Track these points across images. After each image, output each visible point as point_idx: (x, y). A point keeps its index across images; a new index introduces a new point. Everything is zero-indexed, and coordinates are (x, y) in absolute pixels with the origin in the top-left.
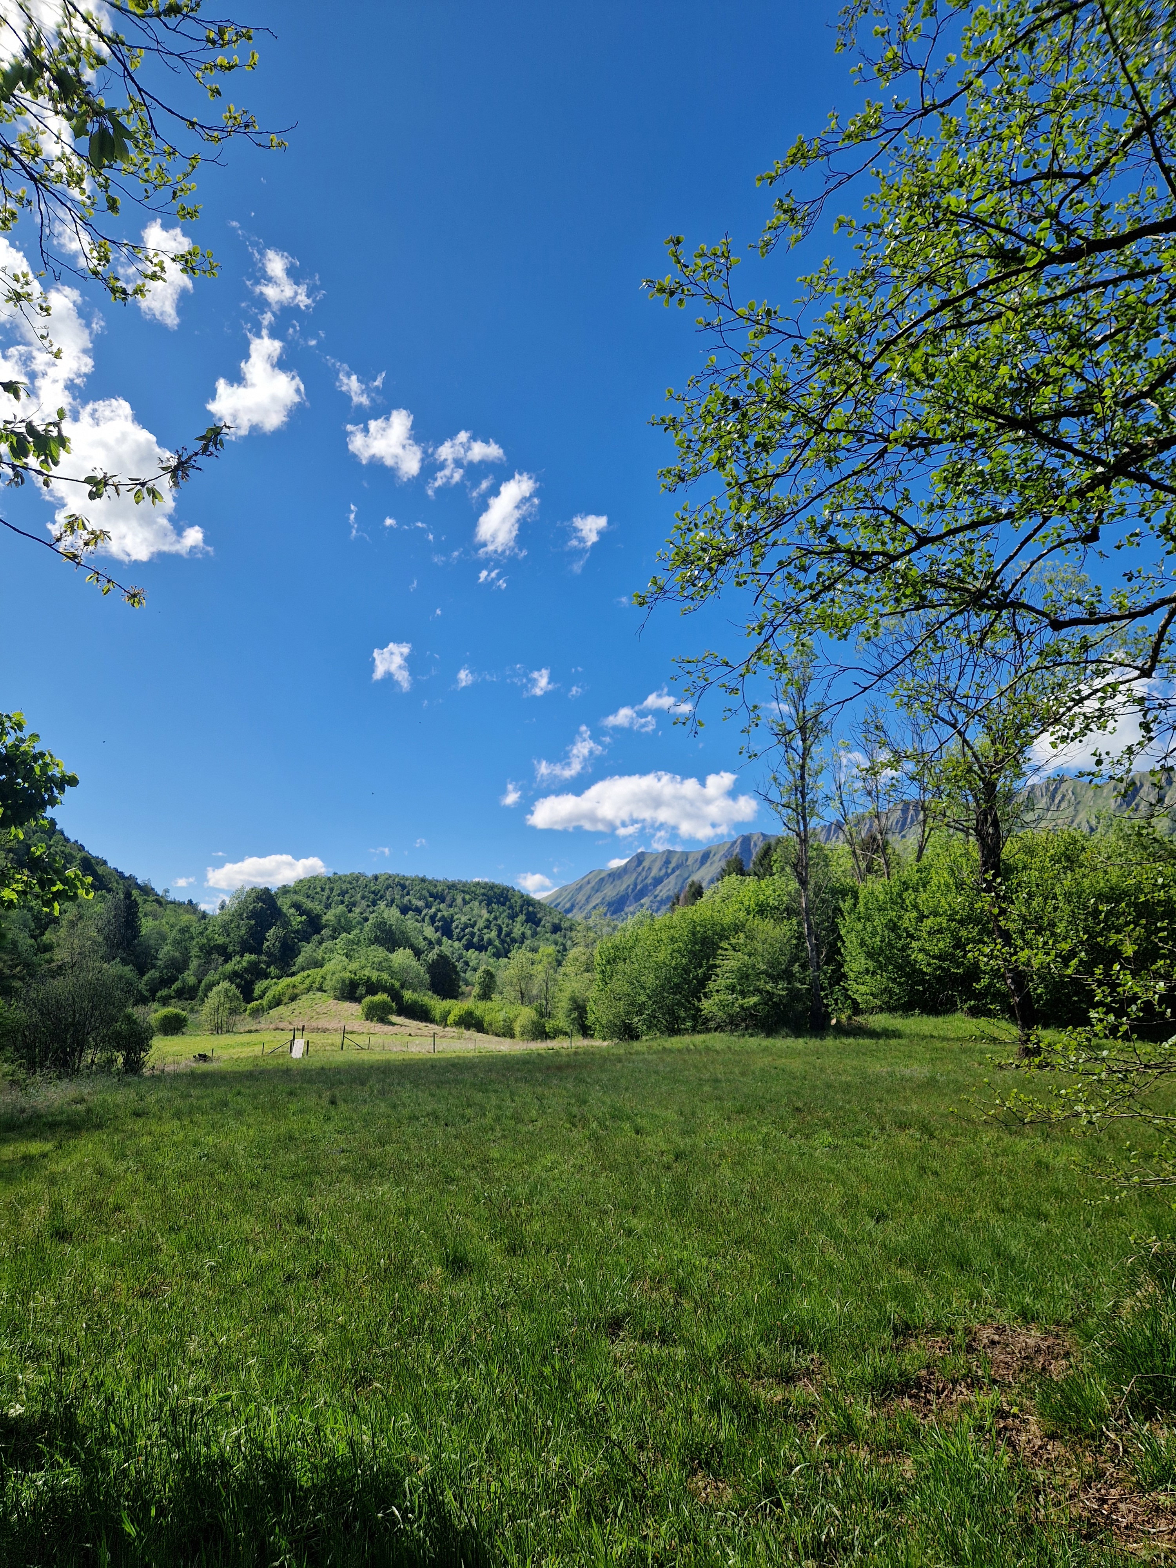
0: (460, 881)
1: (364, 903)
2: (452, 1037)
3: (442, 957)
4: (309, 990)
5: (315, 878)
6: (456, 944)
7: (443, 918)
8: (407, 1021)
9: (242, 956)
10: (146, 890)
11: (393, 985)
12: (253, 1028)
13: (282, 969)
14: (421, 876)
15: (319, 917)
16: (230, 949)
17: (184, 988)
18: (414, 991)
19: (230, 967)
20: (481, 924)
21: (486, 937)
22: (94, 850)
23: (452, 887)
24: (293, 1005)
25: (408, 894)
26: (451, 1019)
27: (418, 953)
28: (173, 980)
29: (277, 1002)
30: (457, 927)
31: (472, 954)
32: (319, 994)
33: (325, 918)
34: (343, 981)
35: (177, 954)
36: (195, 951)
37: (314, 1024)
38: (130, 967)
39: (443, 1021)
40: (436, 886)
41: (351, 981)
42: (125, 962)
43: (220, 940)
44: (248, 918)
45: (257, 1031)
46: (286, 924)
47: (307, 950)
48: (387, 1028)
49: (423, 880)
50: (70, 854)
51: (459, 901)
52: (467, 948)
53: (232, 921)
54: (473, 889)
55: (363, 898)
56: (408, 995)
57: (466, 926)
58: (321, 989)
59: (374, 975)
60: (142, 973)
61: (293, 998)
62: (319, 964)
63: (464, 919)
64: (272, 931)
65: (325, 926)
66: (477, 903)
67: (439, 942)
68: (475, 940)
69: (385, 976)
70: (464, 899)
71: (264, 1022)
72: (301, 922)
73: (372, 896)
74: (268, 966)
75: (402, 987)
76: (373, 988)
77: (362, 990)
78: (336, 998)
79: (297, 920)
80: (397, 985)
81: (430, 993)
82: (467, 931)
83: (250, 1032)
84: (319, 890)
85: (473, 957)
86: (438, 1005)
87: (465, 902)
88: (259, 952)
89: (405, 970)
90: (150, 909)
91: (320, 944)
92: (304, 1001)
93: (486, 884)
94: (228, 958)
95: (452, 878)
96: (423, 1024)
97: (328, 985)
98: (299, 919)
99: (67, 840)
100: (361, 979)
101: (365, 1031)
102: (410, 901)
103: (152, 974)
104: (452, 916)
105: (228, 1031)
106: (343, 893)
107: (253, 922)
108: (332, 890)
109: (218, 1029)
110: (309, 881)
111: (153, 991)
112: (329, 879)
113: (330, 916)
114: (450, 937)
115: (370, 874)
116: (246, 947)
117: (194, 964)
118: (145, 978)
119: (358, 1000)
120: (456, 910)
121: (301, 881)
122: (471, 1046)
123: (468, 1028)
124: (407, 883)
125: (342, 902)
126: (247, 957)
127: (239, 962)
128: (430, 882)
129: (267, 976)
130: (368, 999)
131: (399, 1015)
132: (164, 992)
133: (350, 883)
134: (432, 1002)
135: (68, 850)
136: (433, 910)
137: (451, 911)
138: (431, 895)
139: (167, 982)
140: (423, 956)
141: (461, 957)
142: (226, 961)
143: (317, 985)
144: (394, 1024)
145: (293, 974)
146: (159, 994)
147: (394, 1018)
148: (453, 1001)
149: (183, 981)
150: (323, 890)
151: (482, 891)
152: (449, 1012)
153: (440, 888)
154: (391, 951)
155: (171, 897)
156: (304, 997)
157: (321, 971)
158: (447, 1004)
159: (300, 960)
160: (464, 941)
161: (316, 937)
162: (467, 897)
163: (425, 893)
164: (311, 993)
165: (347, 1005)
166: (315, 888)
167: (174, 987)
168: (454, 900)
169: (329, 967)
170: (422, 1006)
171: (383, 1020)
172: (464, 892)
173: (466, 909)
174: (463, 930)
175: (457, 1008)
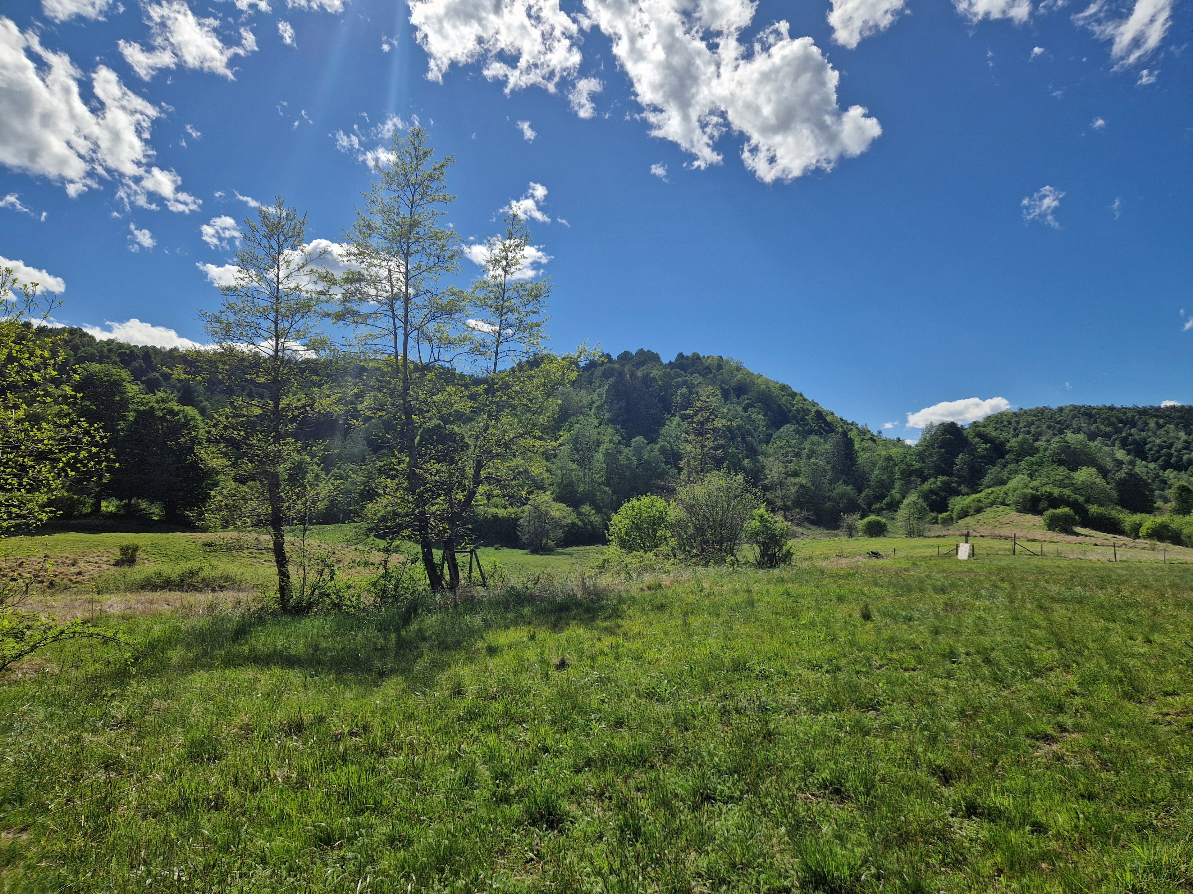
0: (1152, 407)
1: (1050, 432)
2: (1144, 548)
3: (1131, 475)
4: (992, 504)
5: (1002, 414)
6: (1152, 465)
7: (1135, 441)
8: (1093, 532)
9: (936, 478)
10: (863, 433)
11: (1076, 500)
12: (941, 534)
13: (971, 487)
14: (1108, 405)
15: (1003, 444)
16: (926, 472)
17: (892, 503)
18: (1100, 505)
19: (926, 486)
20: (1178, 445)
21: (1185, 457)
22: (825, 406)
23: (1144, 412)
24: (979, 516)
25: (1095, 422)
26: (1143, 531)
27: (1103, 472)
28: (882, 497)
29: (964, 514)
30: (1151, 449)
31: (1170, 474)
32: (1002, 507)
33: (1009, 445)
34: (1025, 496)
35: (885, 477)
36: (897, 475)
37: (997, 532)
38: (850, 487)
39: (1134, 532)
40: (1125, 413)
41: (1033, 496)
42: (846, 483)
43: (917, 465)
44: (939, 447)
45: (944, 536)
46: (973, 450)
47: (992, 472)
48: (1070, 538)
49: (1112, 409)
50: (808, 409)
51: (1152, 425)
52: (1164, 468)
53: (925, 450)
54: (1168, 413)
55: (1049, 427)
56: (1093, 509)
57: (1161, 447)
58: (1003, 504)
59: (1056, 491)
60: (860, 492)
61: (979, 510)
62: (1003, 483)
63: (1158, 441)
64: (960, 457)
65: (1009, 452)
66: (1172, 427)
67: (1132, 463)
68: (1173, 460)
69: (1067, 492)
70: (1157, 423)
71: (952, 530)
72: (986, 449)
73: (1058, 426)
74: (959, 486)
75: (1087, 501)
76: (1055, 502)
77: (1044, 504)
78: (1019, 511)
79: (983, 447)
80: (1081, 499)
81: (1119, 508)
82: (1163, 451)
83: (939, 536)
84: (1005, 423)
85: (1171, 476)
86: (1129, 519)
87: (1159, 426)
88: (950, 474)
89: (1088, 486)
90: (867, 445)
91: (1005, 466)
92: (988, 513)
93: (1183, 407)
94: (924, 480)
95: (1143, 404)
96: (1109, 536)
97: (1010, 500)
98: (984, 446)
99: (805, 400)
100: (1042, 495)
101: (1047, 539)
102: (1097, 427)
103: (867, 492)
104: (1145, 439)
105: (919, 536)
106: (1030, 424)
107: (943, 450)
108: (1018, 423)
109: (910, 534)
110: (996, 417)
111: (870, 504)
112: (1015, 413)
113: (1013, 443)
114: (1144, 459)
115: (1054, 407)
116: (939, 471)
117: (898, 485)
118: (863, 495)
119: (1040, 513)
120: (1150, 433)
121: (989, 417)
122: (1161, 557)
123: (1161, 539)
124: (1093, 412)
125: (1029, 433)
126: (941, 478)
127: (934, 483)
128: (1119, 410)
129: (958, 493)
130: (1050, 511)
131: (1084, 526)
132: (878, 505)
133: (1035, 416)
134: (1121, 516)
135: (805, 407)
136: (1124, 434)
137: (1144, 434)
138: (1121, 421)
139: (880, 498)
140: (1110, 475)
141: (1157, 476)
142: (923, 482)
143: (1000, 500)
144: (1077, 534)
145: (979, 492)
146: (873, 507)
147: (1078, 529)
148: (1144, 515)
149: (892, 496)
150: (1010, 423)
151: (1178, 414)
152: (1140, 525)
153: (1129, 415)
154: (1075, 470)
155: (884, 436)
156: (988, 510)
157: (1004, 488)
158: (1137, 518)
159: (986, 480)
160: (1160, 462)
161: (1001, 461)
162: (1161, 421)
163: (1113, 419)
164: (994, 506)
165: (1029, 517)
166: (1002, 422)
167: (885, 501)
168: (1147, 424)
169: (1012, 484)
170: (1110, 519)
171: (1067, 530)
172: (1156, 416)
173: (1162, 431)
174: (1158, 451)
175: (1149, 522)
